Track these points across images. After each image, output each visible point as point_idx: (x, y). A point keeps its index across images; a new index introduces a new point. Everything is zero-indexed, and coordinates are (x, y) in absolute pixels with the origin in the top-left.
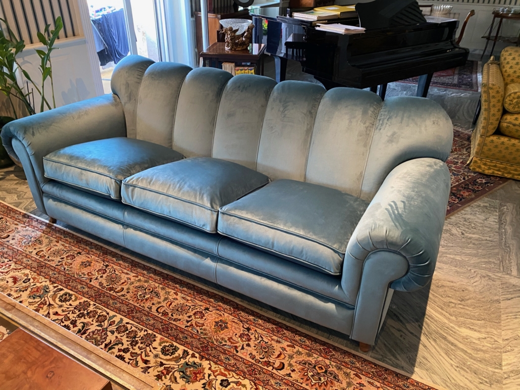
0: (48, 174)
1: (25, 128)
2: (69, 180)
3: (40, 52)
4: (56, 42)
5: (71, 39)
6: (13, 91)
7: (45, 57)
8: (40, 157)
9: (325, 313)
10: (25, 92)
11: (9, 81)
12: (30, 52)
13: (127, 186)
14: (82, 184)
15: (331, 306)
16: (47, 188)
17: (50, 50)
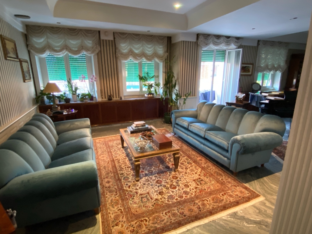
0: (177, 122)
1: (175, 112)
2: (180, 124)
3: (184, 99)
4: (189, 97)
5: (193, 97)
6: (176, 106)
7: (185, 99)
8: (176, 118)
9: (224, 160)
10: (178, 106)
11: (176, 104)
12: (182, 99)
13: (190, 125)
14: (182, 125)
15: (226, 159)
16: (176, 126)
17: (187, 98)
